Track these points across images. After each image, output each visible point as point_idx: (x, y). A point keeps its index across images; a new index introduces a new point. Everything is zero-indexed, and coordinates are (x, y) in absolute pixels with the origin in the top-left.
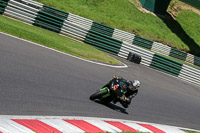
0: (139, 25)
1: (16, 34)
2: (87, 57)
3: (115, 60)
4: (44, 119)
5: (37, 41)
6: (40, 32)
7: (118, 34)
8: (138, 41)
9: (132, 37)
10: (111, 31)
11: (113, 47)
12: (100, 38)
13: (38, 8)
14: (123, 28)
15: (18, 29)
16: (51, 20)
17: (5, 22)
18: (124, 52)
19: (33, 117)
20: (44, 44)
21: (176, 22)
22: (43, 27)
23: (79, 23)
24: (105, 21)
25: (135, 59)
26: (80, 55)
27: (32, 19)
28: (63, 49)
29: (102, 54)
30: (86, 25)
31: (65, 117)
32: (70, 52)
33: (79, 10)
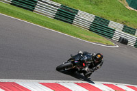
1: (42, 25)
2: (91, 40)
3: (110, 43)
4: (61, 83)
5: (56, 29)
6: (58, 23)
7: (112, 25)
8: (126, 29)
9: (122, 26)
10: (108, 22)
11: (109, 33)
12: (101, 27)
13: (58, 7)
14: (116, 21)
15: (43, 21)
16: (66, 15)
17: (35, 16)
18: (116, 37)
19: (54, 82)
20: (62, 32)
22: (61, 20)
23: (85, 17)
24: (103, 16)
25: (124, 42)
26: (86, 39)
27: (53, 14)
28: (75, 35)
29: (101, 38)
30: (90, 18)
31: (76, 82)
32: (79, 37)
33: (85, 8)
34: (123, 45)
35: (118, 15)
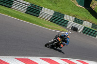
0: (76, 13)
1: (17, 18)
2: (52, 29)
3: (65, 30)
4: (31, 58)
5: (27, 21)
6: (28, 16)
7: (66, 17)
8: (76, 21)
9: (73, 18)
10: (63, 16)
11: (64, 24)
12: (58, 19)
13: (28, 5)
14: (69, 14)
15: (18, 15)
16: (34, 11)
17: (12, 12)
18: (69, 26)
19: (26, 57)
20: (31, 22)
21: (94, 11)
22: (30, 14)
23: (47, 12)
24: (60, 11)
25: (75, 29)
26: (48, 27)
27: (25, 10)
28: (40, 25)
29: (59, 27)
30: (51, 13)
31: (41, 57)
33: (47, 6)
34: (74, 32)
35: (70, 11)
